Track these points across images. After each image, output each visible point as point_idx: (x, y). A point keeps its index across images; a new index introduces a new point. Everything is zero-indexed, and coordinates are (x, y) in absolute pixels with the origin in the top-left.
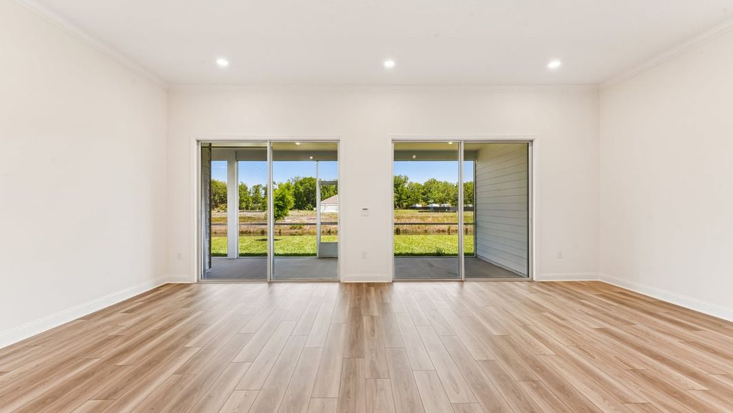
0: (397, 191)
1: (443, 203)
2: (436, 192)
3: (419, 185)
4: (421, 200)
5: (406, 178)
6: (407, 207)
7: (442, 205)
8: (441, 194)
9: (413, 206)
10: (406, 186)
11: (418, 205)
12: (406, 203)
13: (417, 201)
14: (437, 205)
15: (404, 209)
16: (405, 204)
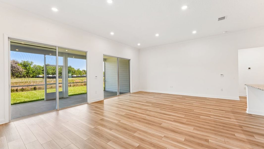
0: (26, 69)
1: (53, 75)
2: (50, 70)
3: (40, 66)
4: (41, 73)
5: (32, 63)
6: (33, 77)
7: (54, 76)
8: (52, 71)
9: (37, 76)
10: (32, 66)
11: (40, 76)
12: (33, 75)
13: (39, 74)
14: (51, 76)
15: (31, 78)
16: (31, 75)
